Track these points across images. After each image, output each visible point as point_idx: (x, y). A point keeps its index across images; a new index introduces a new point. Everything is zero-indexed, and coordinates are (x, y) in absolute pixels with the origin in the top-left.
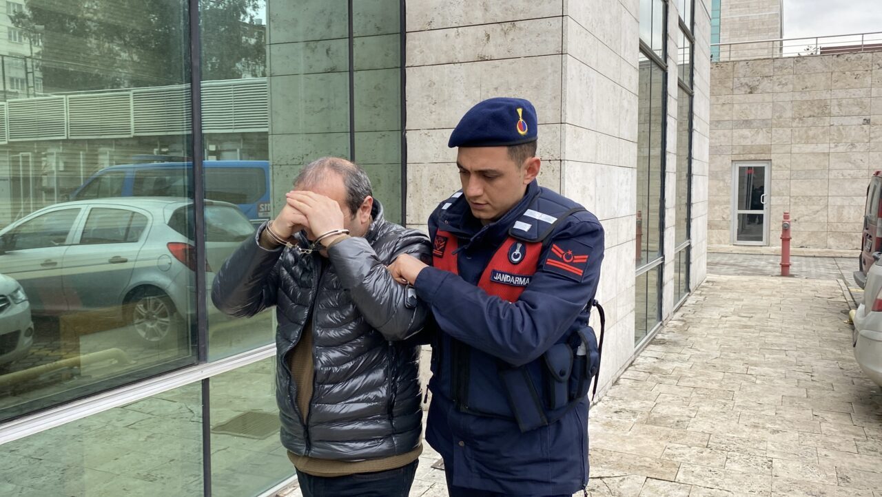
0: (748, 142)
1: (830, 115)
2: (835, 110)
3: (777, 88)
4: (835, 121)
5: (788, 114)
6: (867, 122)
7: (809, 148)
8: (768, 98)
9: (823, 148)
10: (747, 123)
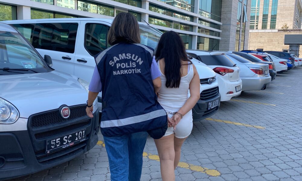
0: (260, 46)
1: (273, 42)
2: (274, 41)
3: (265, 37)
4: (274, 43)
5: (266, 41)
6: (278, 43)
7: (270, 47)
8: (264, 38)
9: (272, 47)
10: (260, 42)
